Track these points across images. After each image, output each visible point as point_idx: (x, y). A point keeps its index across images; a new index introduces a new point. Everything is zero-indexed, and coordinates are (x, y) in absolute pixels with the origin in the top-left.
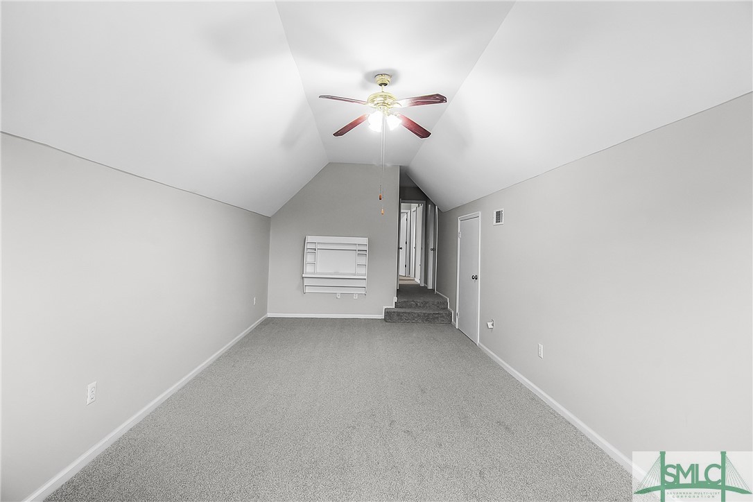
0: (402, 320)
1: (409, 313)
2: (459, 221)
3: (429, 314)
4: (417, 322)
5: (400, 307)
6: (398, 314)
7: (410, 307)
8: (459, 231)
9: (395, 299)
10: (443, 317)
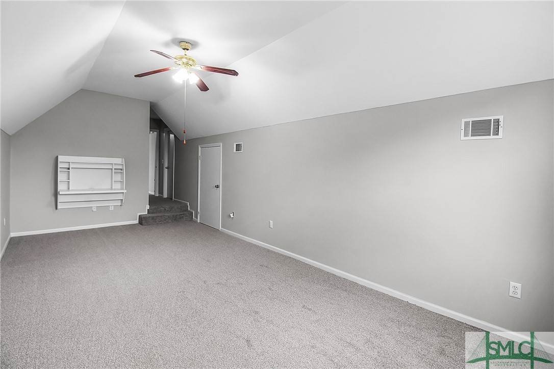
0: (155, 222)
1: (161, 216)
2: (200, 148)
3: (176, 215)
4: (168, 222)
5: (152, 213)
6: (153, 218)
7: (160, 212)
8: (200, 154)
9: (148, 207)
10: (186, 216)
